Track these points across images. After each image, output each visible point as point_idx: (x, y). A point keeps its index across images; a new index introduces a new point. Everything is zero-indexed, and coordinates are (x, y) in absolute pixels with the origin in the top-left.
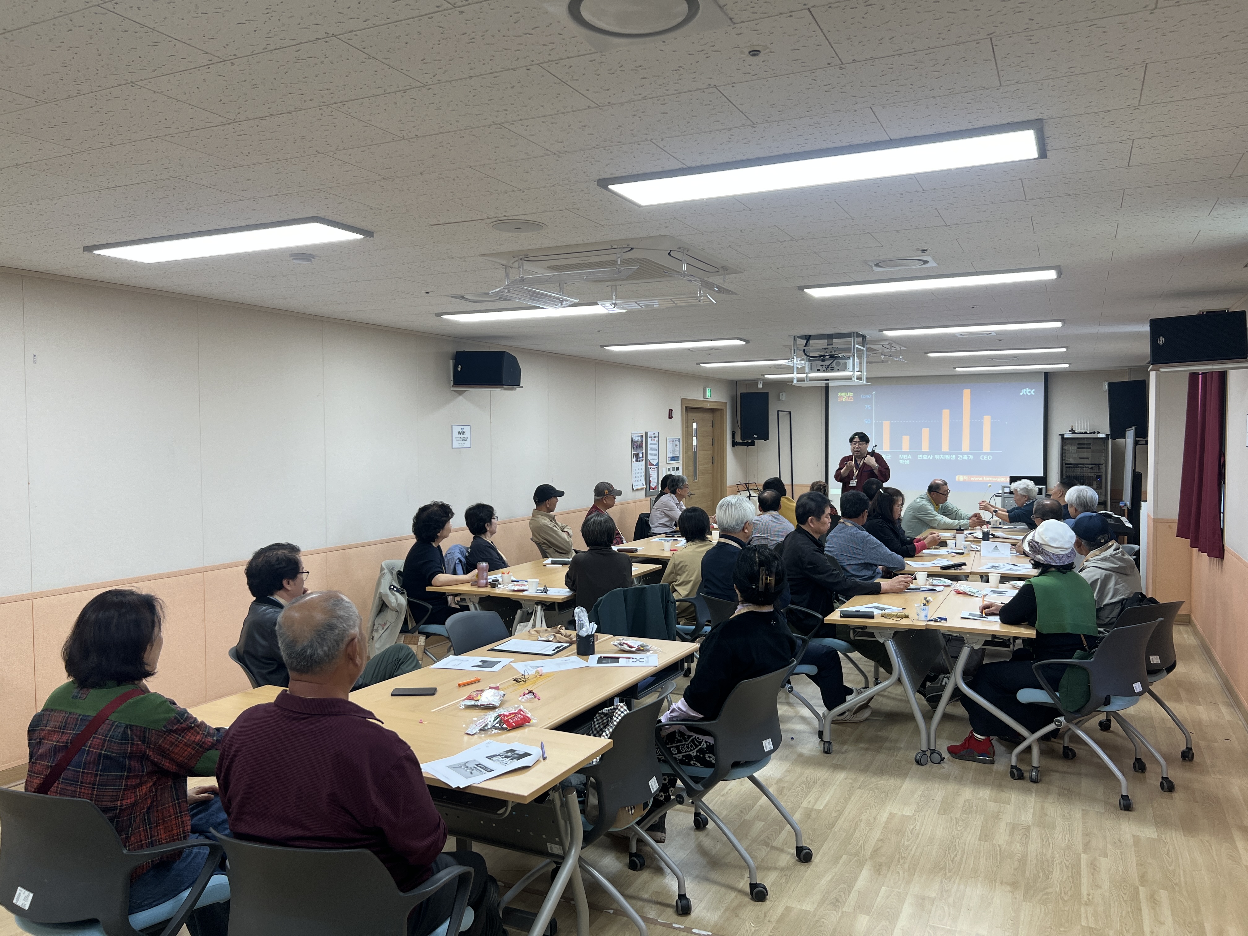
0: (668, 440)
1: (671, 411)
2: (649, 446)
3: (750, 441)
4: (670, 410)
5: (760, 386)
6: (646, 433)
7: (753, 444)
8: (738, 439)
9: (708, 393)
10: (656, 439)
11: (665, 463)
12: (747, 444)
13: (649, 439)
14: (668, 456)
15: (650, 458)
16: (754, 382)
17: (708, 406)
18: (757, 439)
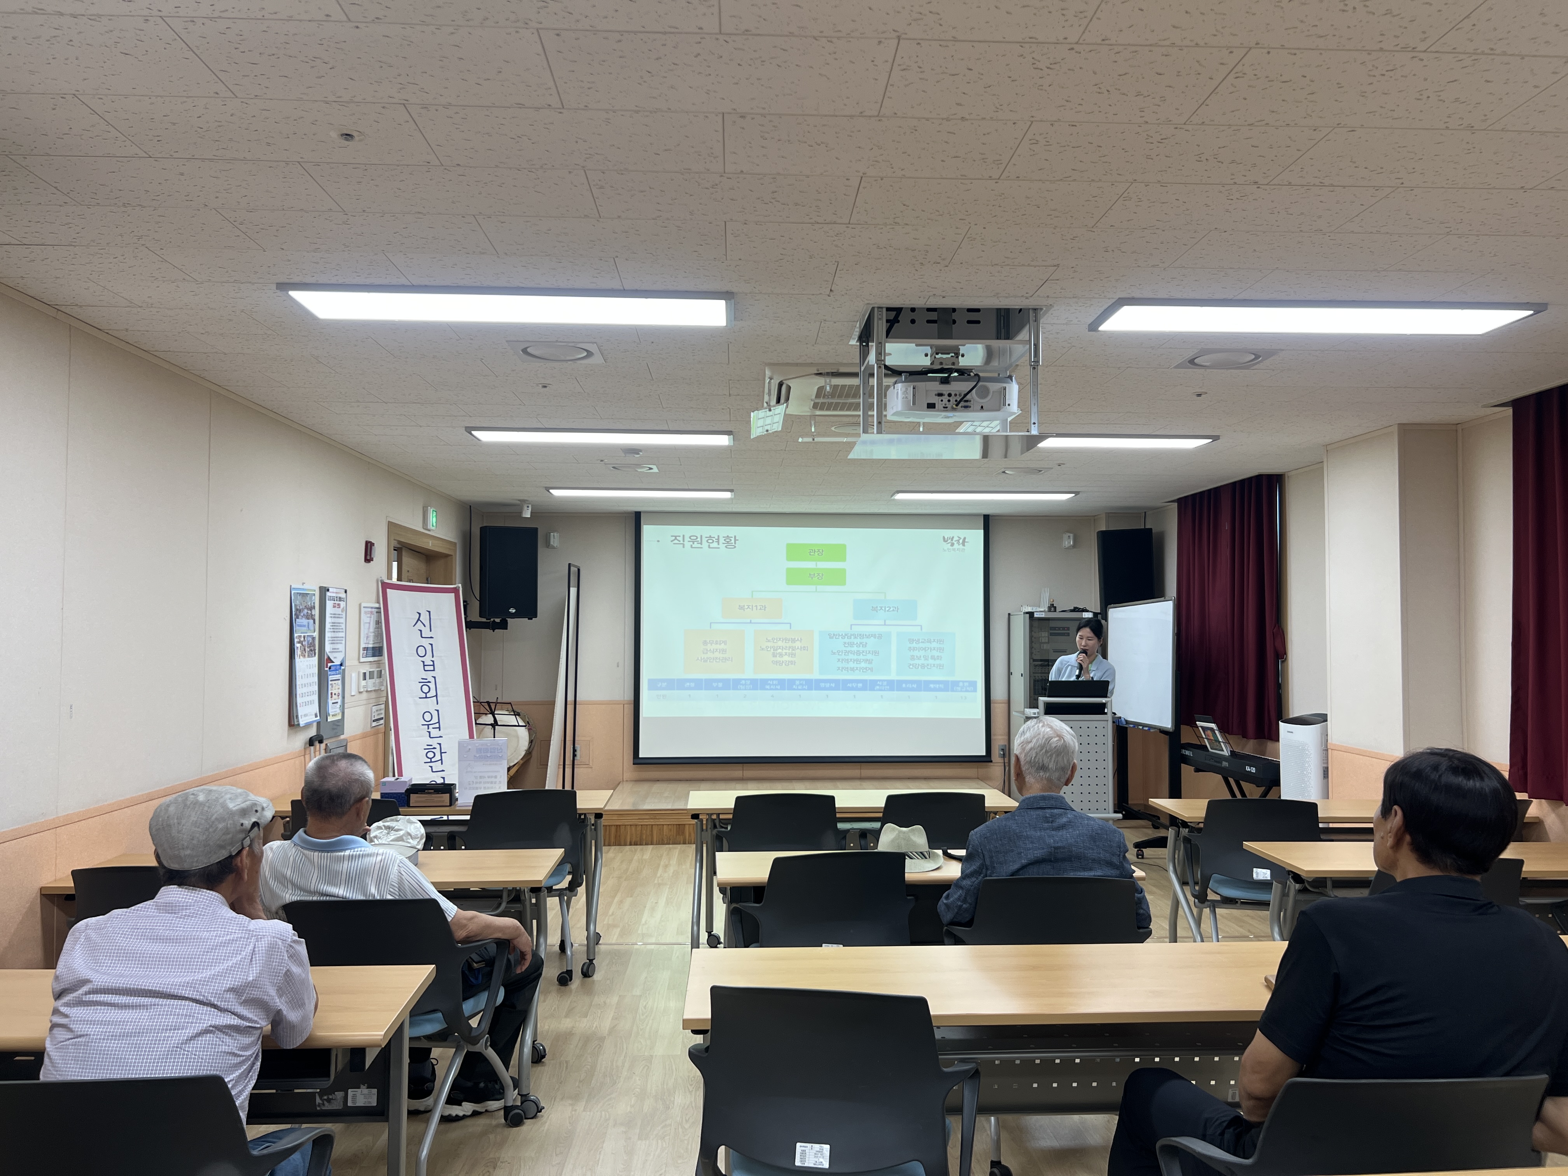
0: (363, 609)
1: (369, 547)
2: (329, 620)
3: (498, 620)
4: (367, 543)
5: (527, 514)
6: (324, 590)
7: (504, 625)
8: (475, 617)
9: (433, 519)
10: (342, 604)
11: (356, 662)
12: (494, 627)
13: (329, 604)
14: (363, 645)
15: (328, 648)
16: (514, 509)
17: (430, 545)
18: (513, 616)
